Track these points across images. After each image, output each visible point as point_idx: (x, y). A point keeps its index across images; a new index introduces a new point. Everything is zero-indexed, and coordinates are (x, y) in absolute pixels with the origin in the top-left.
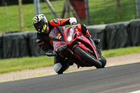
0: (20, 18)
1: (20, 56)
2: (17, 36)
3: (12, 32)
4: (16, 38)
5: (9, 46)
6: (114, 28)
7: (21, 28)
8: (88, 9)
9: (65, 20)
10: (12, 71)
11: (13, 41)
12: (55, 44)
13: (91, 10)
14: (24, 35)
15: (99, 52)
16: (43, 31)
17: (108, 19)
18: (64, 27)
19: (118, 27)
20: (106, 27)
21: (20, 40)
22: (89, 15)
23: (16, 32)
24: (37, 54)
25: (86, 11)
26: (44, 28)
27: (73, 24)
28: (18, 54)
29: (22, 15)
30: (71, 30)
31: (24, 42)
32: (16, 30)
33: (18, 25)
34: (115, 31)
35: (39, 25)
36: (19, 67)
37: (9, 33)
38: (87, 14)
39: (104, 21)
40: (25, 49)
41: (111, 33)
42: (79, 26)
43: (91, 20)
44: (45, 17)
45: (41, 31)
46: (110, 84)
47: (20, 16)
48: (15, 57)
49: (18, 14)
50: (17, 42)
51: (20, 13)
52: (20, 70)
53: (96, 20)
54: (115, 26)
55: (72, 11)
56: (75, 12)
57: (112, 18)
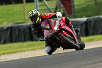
0: (24, 13)
1: (25, 41)
2: (22, 26)
3: (19, 23)
4: (22, 28)
5: (17, 33)
6: (93, 20)
7: (25, 20)
8: (74, 6)
9: (53, 14)
10: (19, 51)
11: (20, 30)
12: (45, 32)
13: (76, 7)
14: (27, 26)
15: (79, 38)
16: (36, 22)
17: (89, 13)
18: (52, 20)
19: (96, 19)
20: (87, 19)
21: (25, 29)
22: (74, 11)
23: (21, 23)
24: (37, 39)
25: (73, 8)
26: (38, 20)
27: (58, 17)
28: (23, 40)
29: (26, 11)
30: (57, 21)
31: (27, 30)
32: (22, 22)
33: (23, 18)
34: (94, 22)
35: (33, 18)
36: (24, 49)
37: (17, 23)
38: (73, 10)
39: (85, 15)
40: (28, 36)
41: (90, 24)
42: (64, 18)
43: (76, 15)
44: (38, 12)
45: (35, 22)
46: (91, 61)
47: (24, 11)
48: (21, 41)
49: (23, 10)
50: (22, 30)
51: (24, 9)
52: (25, 51)
53: (79, 14)
54: (94, 19)
55: (62, 8)
56: (64, 9)
57: (92, 13)
